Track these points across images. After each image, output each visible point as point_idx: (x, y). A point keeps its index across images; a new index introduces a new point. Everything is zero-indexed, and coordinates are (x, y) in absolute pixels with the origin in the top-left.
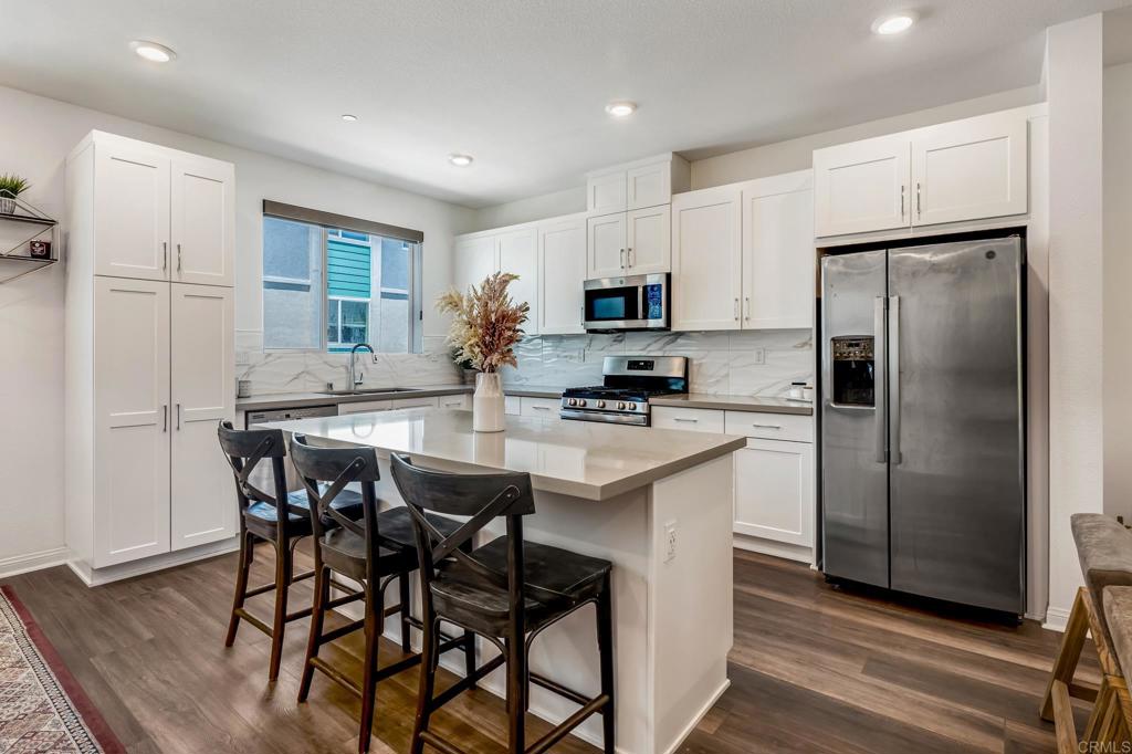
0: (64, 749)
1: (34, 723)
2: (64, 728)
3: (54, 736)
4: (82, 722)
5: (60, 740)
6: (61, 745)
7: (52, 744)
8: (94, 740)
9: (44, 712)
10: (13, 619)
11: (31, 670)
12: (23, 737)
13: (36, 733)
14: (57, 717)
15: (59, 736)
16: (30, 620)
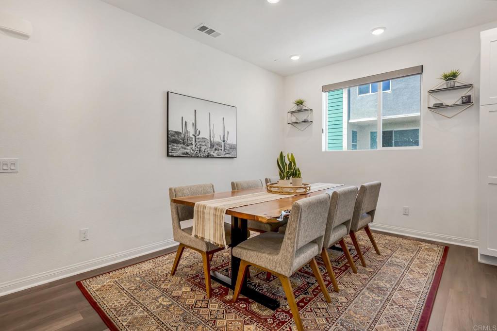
0: (409, 311)
1: (410, 296)
2: (416, 305)
3: (411, 305)
4: (423, 308)
5: (411, 308)
6: (410, 309)
7: (408, 306)
8: (420, 317)
9: (416, 295)
10: (439, 259)
11: (427, 279)
12: (403, 298)
13: (407, 299)
14: (418, 300)
15: (412, 306)
16: (444, 263)
